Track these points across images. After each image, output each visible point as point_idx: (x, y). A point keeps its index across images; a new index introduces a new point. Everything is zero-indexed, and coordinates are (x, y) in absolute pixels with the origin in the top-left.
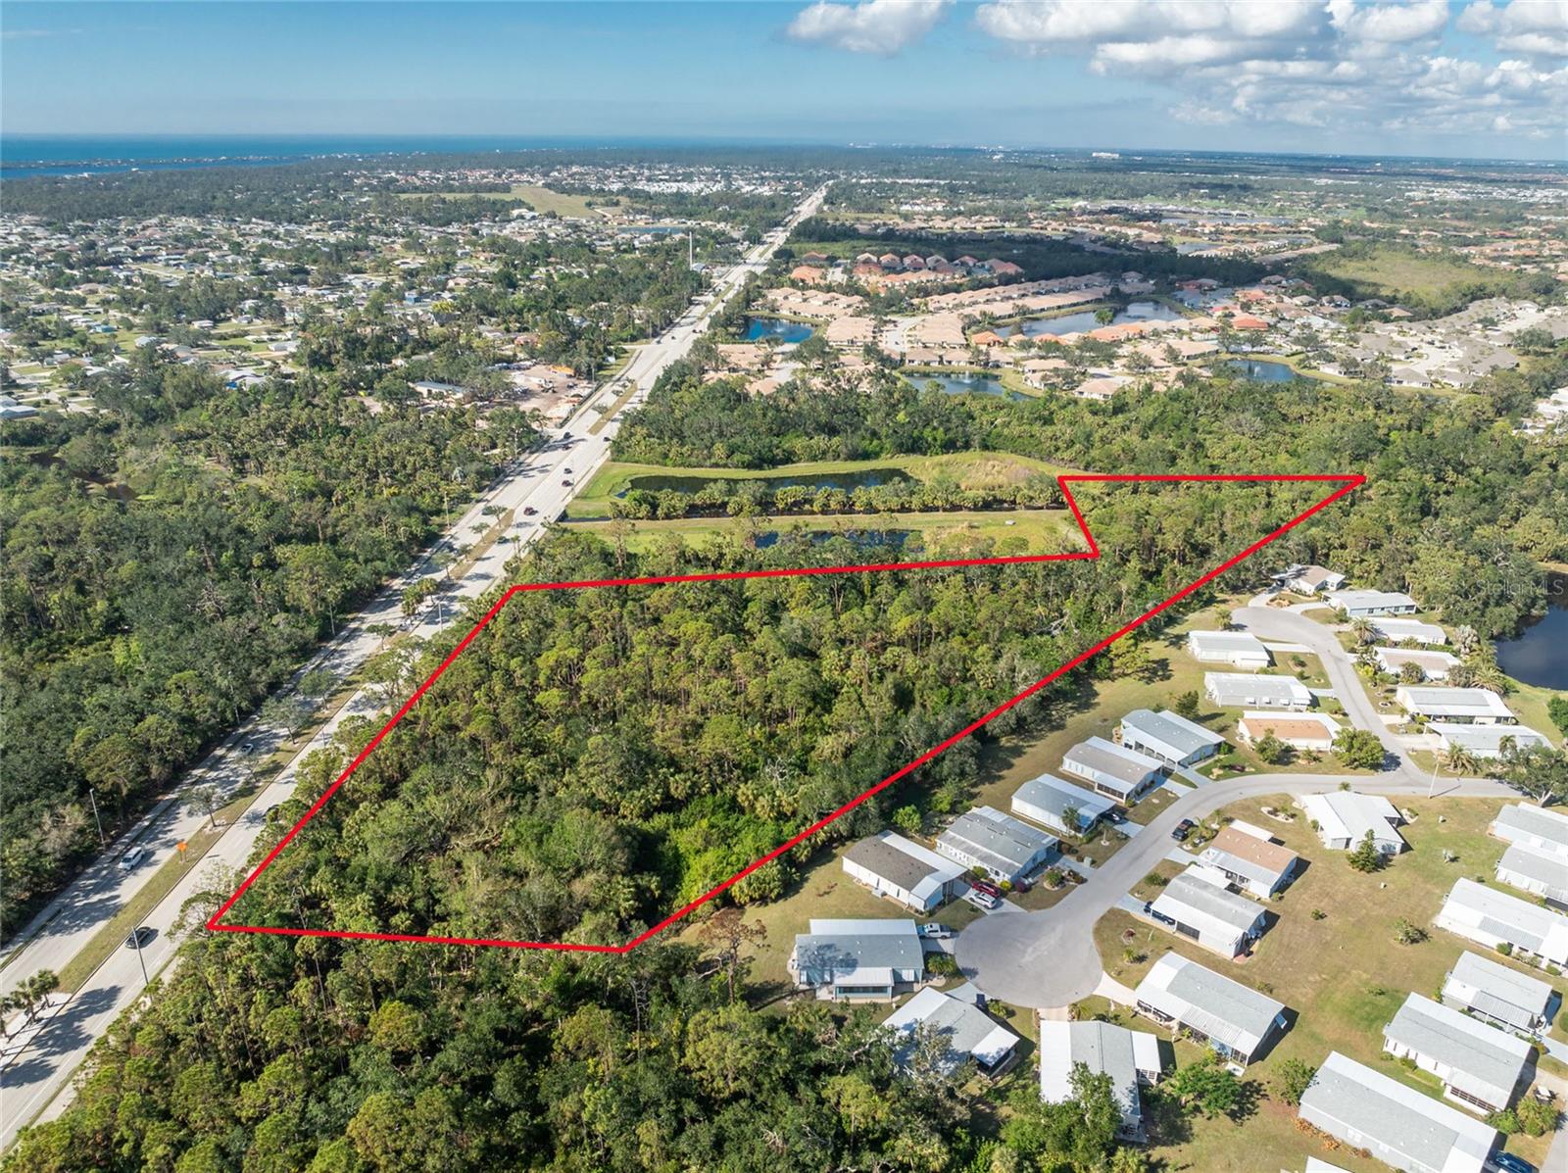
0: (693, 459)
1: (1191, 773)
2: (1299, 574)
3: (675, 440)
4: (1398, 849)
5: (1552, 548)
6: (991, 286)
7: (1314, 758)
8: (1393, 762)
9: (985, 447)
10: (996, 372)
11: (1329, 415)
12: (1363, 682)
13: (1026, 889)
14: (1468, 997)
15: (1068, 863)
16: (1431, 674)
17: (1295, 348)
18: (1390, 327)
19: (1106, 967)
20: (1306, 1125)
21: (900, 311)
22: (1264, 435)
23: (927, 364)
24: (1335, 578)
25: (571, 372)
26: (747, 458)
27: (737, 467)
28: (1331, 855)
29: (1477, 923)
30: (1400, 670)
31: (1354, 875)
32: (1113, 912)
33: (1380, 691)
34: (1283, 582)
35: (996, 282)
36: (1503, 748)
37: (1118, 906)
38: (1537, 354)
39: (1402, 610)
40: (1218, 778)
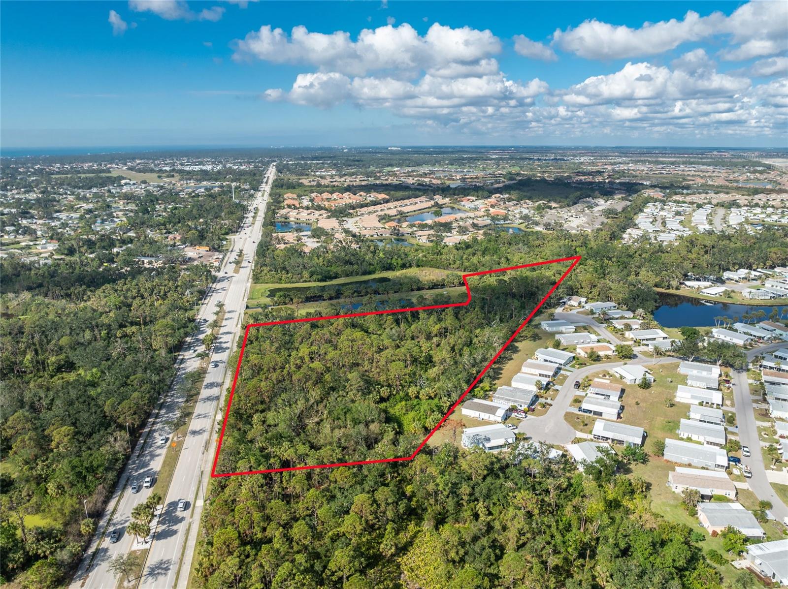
0: (294, 280)
1: (568, 367)
2: (570, 300)
3: (284, 272)
4: (652, 381)
5: (654, 282)
6: (381, 204)
7: (607, 357)
8: (635, 356)
9: (418, 266)
10: (403, 238)
11: (550, 243)
12: (611, 333)
13: (533, 410)
14: (698, 417)
15: (542, 400)
16: (634, 327)
17: (521, 221)
18: (553, 211)
19: (576, 429)
20: (667, 461)
21: (346, 216)
22: (529, 253)
23: (372, 236)
24: (583, 300)
25: (207, 249)
26: (320, 277)
27: (315, 281)
28: (630, 386)
29: (690, 397)
30: (623, 327)
31: (641, 391)
32: (567, 413)
33: (618, 335)
34: (565, 303)
35: (382, 202)
36: (672, 345)
37: (568, 411)
38: (612, 217)
39: (612, 308)
40: (578, 368)
